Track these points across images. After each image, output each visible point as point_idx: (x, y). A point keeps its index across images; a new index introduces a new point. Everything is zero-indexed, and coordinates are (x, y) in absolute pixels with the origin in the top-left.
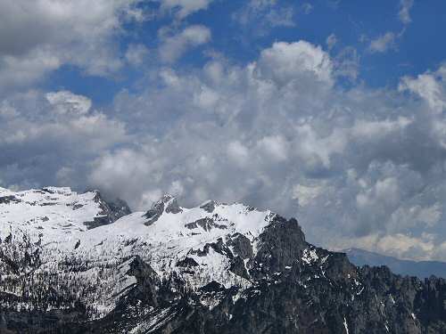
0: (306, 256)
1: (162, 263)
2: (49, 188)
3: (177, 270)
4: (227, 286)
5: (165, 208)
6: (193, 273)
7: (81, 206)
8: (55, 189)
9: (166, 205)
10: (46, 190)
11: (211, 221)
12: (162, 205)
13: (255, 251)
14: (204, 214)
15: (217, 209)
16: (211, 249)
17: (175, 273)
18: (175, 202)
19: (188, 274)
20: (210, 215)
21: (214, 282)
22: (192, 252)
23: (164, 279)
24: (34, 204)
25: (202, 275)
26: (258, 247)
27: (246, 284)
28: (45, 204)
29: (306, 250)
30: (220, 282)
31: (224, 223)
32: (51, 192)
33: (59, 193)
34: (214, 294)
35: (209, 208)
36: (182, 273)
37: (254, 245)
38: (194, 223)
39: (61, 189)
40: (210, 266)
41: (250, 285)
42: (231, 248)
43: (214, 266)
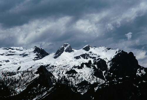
0: (138, 72)
1: (58, 72)
2: (12, 48)
3: (66, 75)
4: (92, 83)
5: (65, 50)
6: (75, 77)
7: (27, 55)
8: (15, 48)
9: (65, 48)
10: (10, 48)
11: (88, 55)
12: (63, 48)
13: (109, 67)
14: (85, 52)
15: (91, 50)
16: (85, 65)
17: (65, 77)
18: (70, 47)
19: (72, 78)
20: (88, 52)
21: (85, 81)
22: (75, 67)
23: (58, 80)
24: (3, 55)
25: (79, 78)
26: (110, 65)
27: (102, 82)
28: (9, 55)
29: (139, 69)
30: (89, 81)
31: (94, 56)
32: (12, 49)
33: (17, 50)
34: (85, 87)
35: (87, 49)
36: (68, 77)
37: (108, 64)
38: (79, 56)
39: (18, 48)
40: (84, 73)
41: (104, 82)
42: (96, 66)
43: (86, 74)
